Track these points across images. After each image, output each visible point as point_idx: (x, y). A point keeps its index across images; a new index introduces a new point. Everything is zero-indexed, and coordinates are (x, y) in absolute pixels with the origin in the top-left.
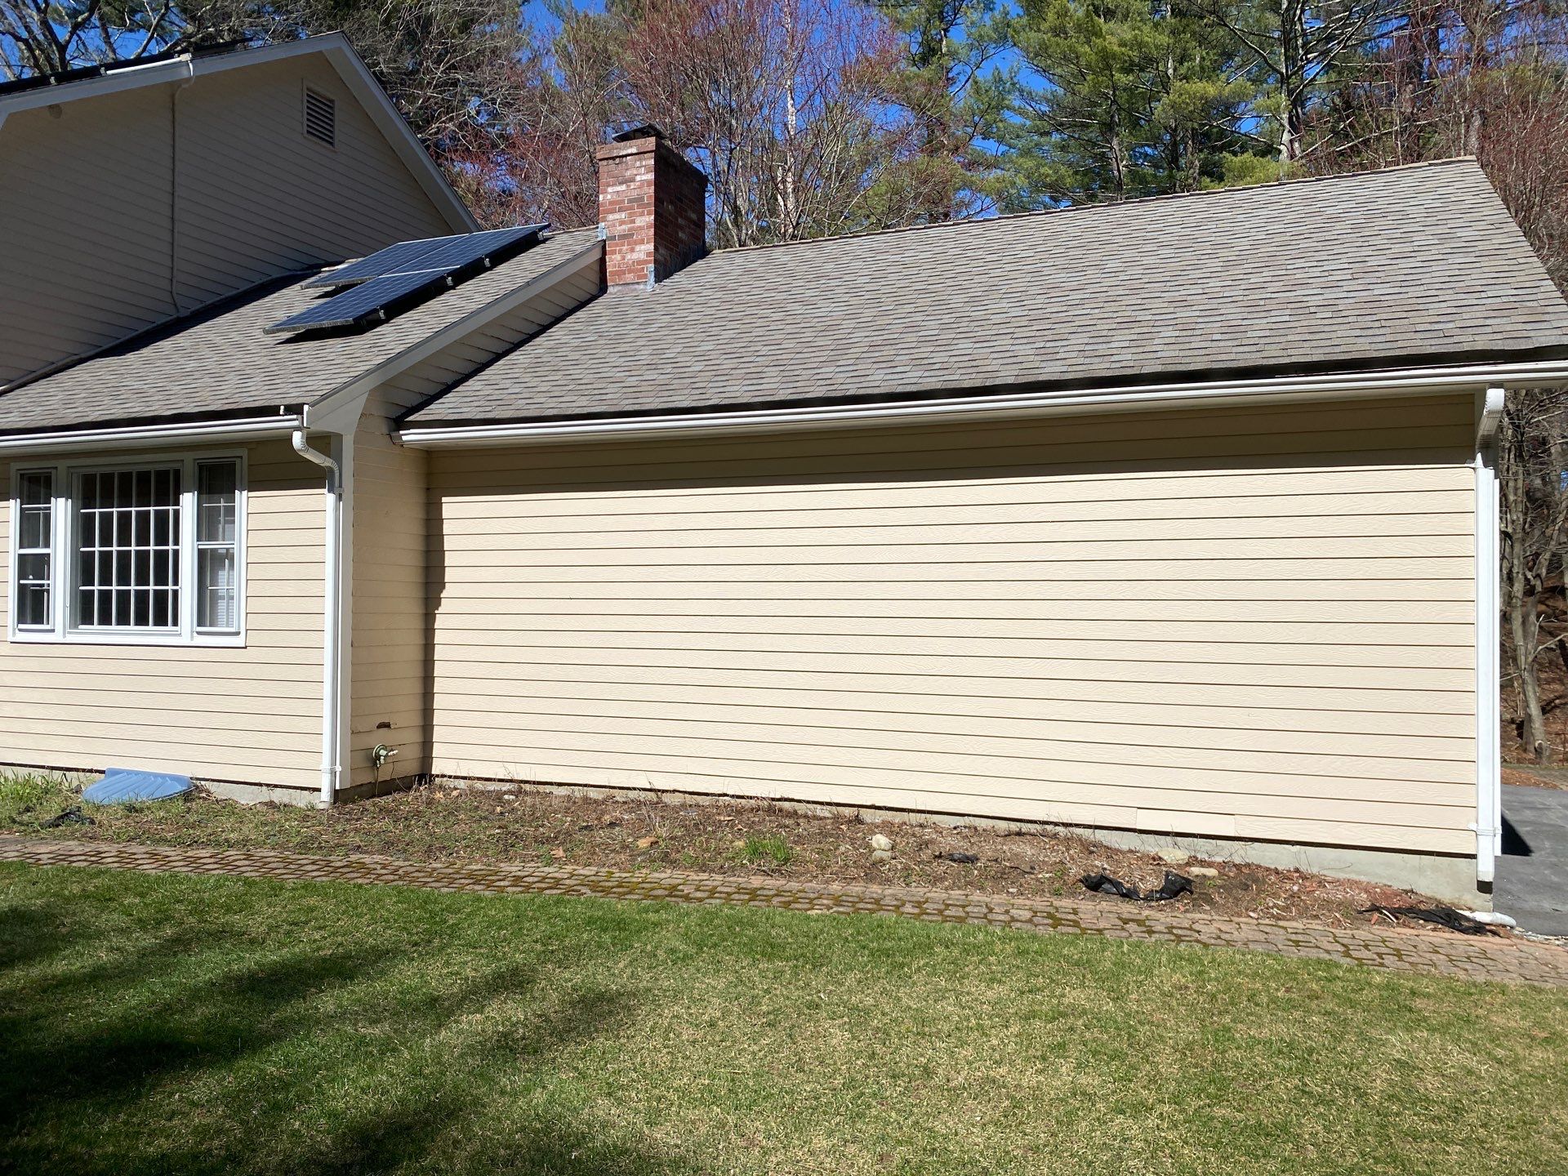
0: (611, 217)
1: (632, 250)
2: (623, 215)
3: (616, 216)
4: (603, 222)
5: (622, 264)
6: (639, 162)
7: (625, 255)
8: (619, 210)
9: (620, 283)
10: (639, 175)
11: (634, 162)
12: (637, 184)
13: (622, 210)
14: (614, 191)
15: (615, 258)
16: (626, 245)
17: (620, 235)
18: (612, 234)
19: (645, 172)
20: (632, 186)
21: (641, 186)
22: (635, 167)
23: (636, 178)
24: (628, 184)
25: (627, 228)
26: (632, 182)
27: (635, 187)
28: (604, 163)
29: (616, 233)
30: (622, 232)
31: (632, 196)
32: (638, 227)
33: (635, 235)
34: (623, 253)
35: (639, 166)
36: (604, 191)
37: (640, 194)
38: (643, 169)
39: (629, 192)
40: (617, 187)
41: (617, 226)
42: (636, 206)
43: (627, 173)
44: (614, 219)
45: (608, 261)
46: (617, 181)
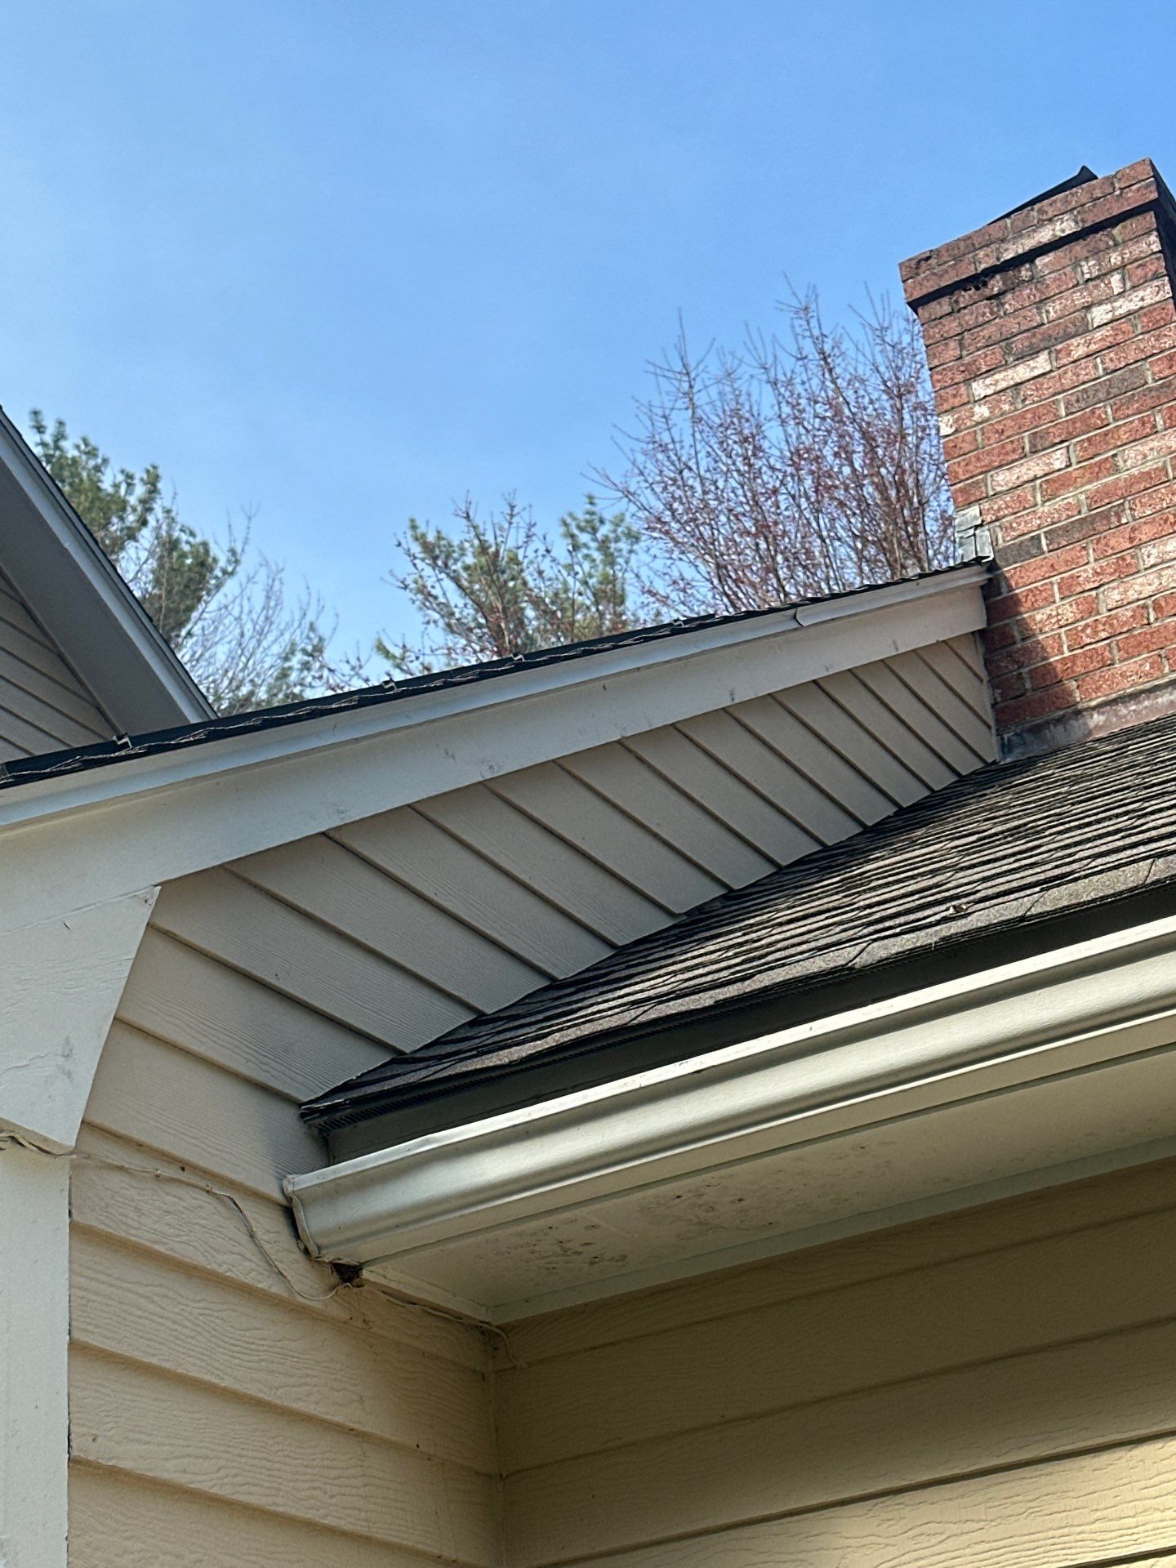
0: (1003, 479)
1: (1125, 571)
2: (1058, 459)
3: (1024, 469)
4: (970, 504)
5: (1083, 630)
6: (1092, 263)
7: (1094, 593)
8: (1033, 445)
9: (1093, 703)
10: (1100, 303)
11: (1068, 269)
12: (1098, 335)
13: (1047, 444)
14: (999, 388)
15: (1050, 616)
16: (1092, 559)
17: (1059, 528)
18: (1015, 534)
19: (1129, 285)
20: (1078, 346)
21: (1120, 338)
22: (1077, 284)
23: (1089, 317)
24: (1059, 347)
25: (1083, 497)
26: (1073, 337)
27: (1093, 347)
28: (943, 306)
29: (1039, 528)
30: (1064, 516)
31: (1084, 383)
32: (1132, 481)
33: (1128, 512)
34: (1079, 589)
35: (1095, 273)
36: (957, 402)
37: (1123, 364)
38: (1115, 279)
39: (1070, 374)
40: (1010, 372)
41: (1036, 505)
42: (1109, 410)
43: (1048, 312)
44: (1018, 483)
45: (1018, 637)
46: (1008, 351)
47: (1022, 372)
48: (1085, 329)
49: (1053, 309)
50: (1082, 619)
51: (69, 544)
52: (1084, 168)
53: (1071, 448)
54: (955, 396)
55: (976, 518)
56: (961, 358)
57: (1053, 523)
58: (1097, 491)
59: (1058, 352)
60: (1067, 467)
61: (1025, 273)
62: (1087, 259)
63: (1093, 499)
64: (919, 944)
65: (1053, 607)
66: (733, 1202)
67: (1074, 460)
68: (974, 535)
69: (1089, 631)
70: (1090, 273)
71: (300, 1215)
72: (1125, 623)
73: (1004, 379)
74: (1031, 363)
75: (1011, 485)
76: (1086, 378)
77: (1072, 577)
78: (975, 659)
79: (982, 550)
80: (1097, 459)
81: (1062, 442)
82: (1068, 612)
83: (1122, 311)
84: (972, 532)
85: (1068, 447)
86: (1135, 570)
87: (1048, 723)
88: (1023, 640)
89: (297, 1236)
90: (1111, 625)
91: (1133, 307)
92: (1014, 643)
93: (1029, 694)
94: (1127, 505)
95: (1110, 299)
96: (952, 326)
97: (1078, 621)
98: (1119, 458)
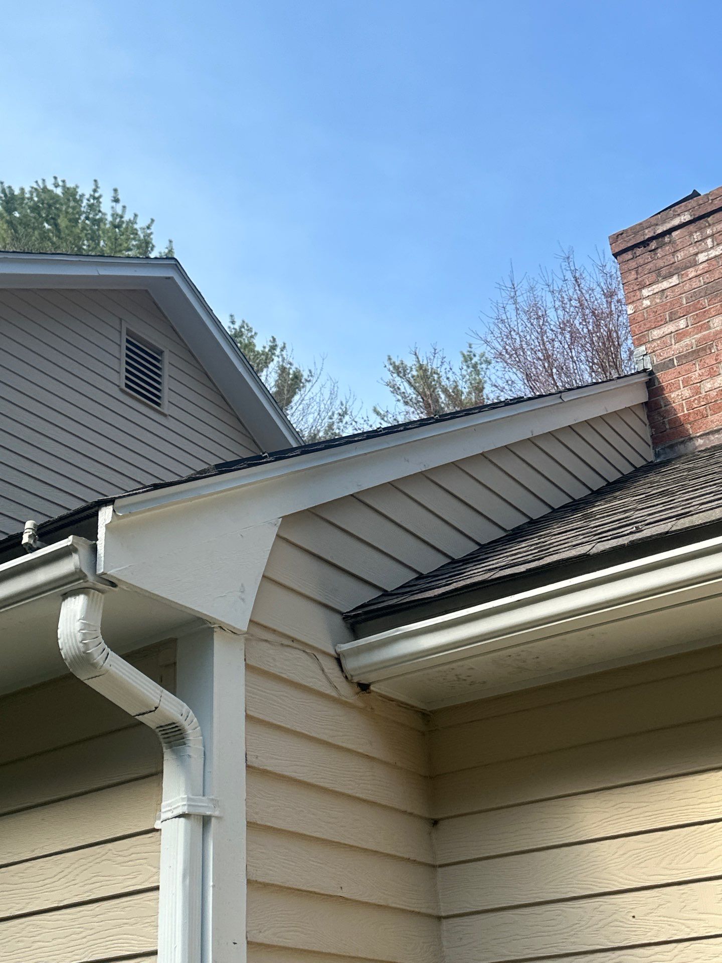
0: (656, 333)
1: (713, 374)
2: (682, 323)
3: (666, 329)
4: (641, 345)
5: (694, 401)
6: (698, 234)
7: (698, 384)
8: (670, 317)
9: (698, 434)
10: (702, 252)
11: (687, 237)
12: (701, 267)
13: (677, 317)
14: (655, 292)
15: (678, 395)
16: (698, 369)
17: (683, 355)
18: (662, 358)
19: (715, 243)
20: (692, 273)
21: (711, 268)
22: (691, 244)
23: (697, 259)
24: (683, 272)
25: (694, 341)
26: (690, 268)
27: (699, 272)
28: (629, 255)
29: (673, 355)
30: (685, 349)
31: (694, 289)
32: (717, 333)
33: (715, 347)
34: (692, 383)
35: (700, 239)
36: (635, 298)
37: (713, 280)
38: (709, 241)
39: (688, 285)
40: (660, 285)
41: (672, 345)
42: (706, 301)
43: (678, 257)
44: (663, 335)
45: (663, 405)
46: (659, 275)
47: (665, 285)
48: (695, 264)
49: (680, 255)
50: (693, 396)
51: (241, 369)
52: (694, 190)
53: (688, 319)
54: (634, 296)
55: (644, 351)
56: (637, 279)
57: (680, 353)
58: (700, 338)
59: (683, 275)
60: (686, 327)
61: (667, 239)
62: (696, 232)
63: (698, 341)
64: (619, 544)
65: (679, 391)
66: (533, 659)
67: (689, 324)
68: (643, 359)
69: (696, 402)
70: (697, 238)
71: (343, 661)
72: (713, 398)
73: (657, 288)
74: (670, 280)
75: (660, 336)
76: (695, 286)
77: (688, 377)
78: (643, 415)
79: (647, 366)
80: (700, 323)
81: (684, 316)
82: (687, 393)
83: (711, 256)
84: (642, 357)
85: (687, 318)
86: (718, 373)
87: (677, 443)
88: (665, 406)
89: (342, 671)
90: (707, 399)
91: (717, 253)
92: (661, 408)
93: (668, 431)
94: (714, 344)
95: (707, 250)
96: (633, 264)
97: (691, 397)
98: (711, 323)
